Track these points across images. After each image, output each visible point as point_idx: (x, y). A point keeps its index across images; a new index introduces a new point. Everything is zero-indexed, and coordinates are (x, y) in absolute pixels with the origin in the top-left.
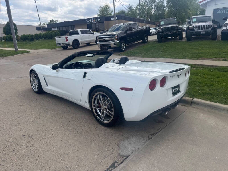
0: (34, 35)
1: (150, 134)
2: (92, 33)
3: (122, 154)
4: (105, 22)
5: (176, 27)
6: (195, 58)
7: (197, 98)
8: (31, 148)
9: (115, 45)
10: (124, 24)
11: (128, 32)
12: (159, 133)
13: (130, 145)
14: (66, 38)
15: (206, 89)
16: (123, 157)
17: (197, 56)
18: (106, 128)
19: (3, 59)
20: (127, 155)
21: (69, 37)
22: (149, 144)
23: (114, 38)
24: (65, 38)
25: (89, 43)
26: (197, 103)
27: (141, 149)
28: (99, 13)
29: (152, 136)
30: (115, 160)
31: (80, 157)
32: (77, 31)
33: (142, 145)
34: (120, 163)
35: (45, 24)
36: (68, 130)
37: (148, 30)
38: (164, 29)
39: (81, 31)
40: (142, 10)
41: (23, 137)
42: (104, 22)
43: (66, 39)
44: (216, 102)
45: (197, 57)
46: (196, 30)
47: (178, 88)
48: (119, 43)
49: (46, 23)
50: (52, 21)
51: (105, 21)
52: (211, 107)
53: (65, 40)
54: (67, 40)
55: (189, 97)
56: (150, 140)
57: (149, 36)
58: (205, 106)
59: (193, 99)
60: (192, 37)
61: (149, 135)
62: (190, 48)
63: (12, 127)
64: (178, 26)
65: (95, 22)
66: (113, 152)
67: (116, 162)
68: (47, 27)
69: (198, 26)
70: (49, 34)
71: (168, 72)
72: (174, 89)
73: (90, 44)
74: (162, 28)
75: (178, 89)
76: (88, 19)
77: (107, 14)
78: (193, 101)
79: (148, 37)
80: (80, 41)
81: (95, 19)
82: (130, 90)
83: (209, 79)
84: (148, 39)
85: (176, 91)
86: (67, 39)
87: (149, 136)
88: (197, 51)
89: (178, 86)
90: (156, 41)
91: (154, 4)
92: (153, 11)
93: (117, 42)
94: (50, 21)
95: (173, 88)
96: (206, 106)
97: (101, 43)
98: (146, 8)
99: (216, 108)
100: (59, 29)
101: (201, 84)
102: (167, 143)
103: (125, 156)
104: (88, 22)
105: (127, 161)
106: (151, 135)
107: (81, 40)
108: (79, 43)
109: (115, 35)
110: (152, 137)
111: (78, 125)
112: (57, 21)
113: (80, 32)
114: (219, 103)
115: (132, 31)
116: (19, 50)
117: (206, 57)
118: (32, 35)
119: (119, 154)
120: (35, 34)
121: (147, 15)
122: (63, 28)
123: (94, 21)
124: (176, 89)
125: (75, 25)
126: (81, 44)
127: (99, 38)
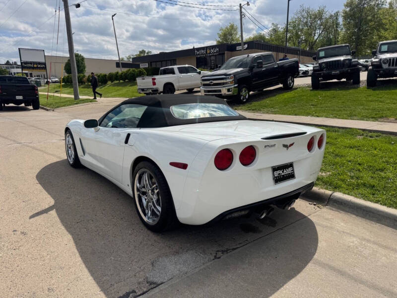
0: (107, 74)
1: (221, 249)
2: (198, 73)
3: (151, 279)
4: (226, 55)
5: (347, 62)
6: (373, 118)
7: (341, 191)
8: (13, 252)
9: (230, 91)
10: (248, 56)
11: (256, 70)
12: (238, 250)
13: (174, 265)
14: (154, 79)
15: (367, 177)
16: (151, 284)
17: (376, 114)
18: (149, 232)
19: (53, 111)
20: (159, 282)
21: (159, 78)
22: (209, 268)
23: (228, 81)
24: (151, 80)
25: (193, 89)
26: (338, 202)
27: (189, 275)
28: (219, 39)
29: (222, 253)
30: (134, 288)
31: (80, 275)
32: (173, 69)
33: (196, 268)
34: (139, 294)
35: (130, 58)
36: (85, 228)
37: (295, 66)
38: (323, 65)
39: (178, 68)
40: (296, 32)
41: (13, 233)
42: (224, 54)
43: (153, 82)
44: (377, 202)
45: (377, 116)
46: (385, 66)
47: (290, 169)
48: (237, 89)
49: (132, 55)
50: (143, 52)
51: (226, 52)
52: (364, 210)
53: (152, 84)
54: (154, 84)
55: (327, 189)
56: (216, 260)
57: (296, 77)
58: (352, 208)
59: (333, 193)
60: (378, 79)
61: (218, 251)
62: (369, 101)
63: (6, 216)
64: (351, 60)
65: (210, 53)
66: (137, 274)
67: (134, 292)
68: (131, 62)
69: (390, 59)
70: (130, 73)
71: (260, 138)
72: (278, 172)
73: (195, 90)
74: (320, 64)
75: (288, 171)
76: (198, 49)
77: (233, 40)
78: (331, 197)
79: (295, 79)
80: (176, 86)
81: (210, 50)
82: (184, 166)
83: (382, 157)
84: (293, 82)
85: (283, 175)
86: (155, 81)
87: (216, 254)
88: (381, 106)
89: (291, 165)
90: (308, 87)
91: (319, 22)
92: (317, 35)
93: (233, 86)
94: (138, 53)
95: (275, 169)
96: (355, 208)
97: (206, 89)
98: (303, 29)
99: (373, 213)
100: (151, 65)
101: (360, 167)
102: (244, 269)
103: (154, 283)
104: (199, 54)
105: (153, 293)
106: (222, 251)
107: (177, 84)
108: (175, 89)
109: (230, 75)
110: (222, 255)
111: (106, 223)
112: (150, 52)
113: (176, 71)
114: (381, 204)
115: (262, 67)
116: (81, 97)
117: (394, 118)
118: (105, 75)
119: (147, 278)
121: (305, 40)
122: (158, 63)
123: (208, 52)
124: (283, 172)
125: (176, 59)
126: (178, 90)
127: (203, 80)
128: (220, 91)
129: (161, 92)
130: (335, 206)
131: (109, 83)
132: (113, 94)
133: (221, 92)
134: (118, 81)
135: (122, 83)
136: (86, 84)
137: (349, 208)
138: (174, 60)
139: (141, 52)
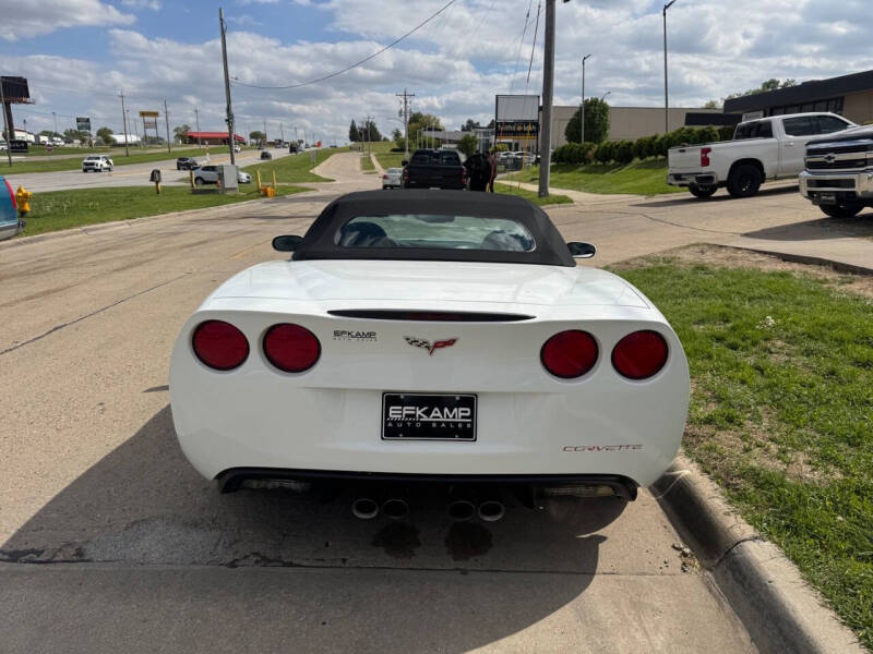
1: (267, 552)
12: (289, 570)
14: (705, 152)
21: (716, 149)
24: (699, 153)
29: (258, 561)
32: (769, 124)
34: (40, 559)
39: (785, 122)
43: (702, 159)
47: (461, 412)
50: (773, 83)
53: (699, 163)
54: (705, 162)
58: (758, 609)
59: (754, 539)
61: (258, 554)
67: (40, 553)
72: (408, 410)
75: (449, 415)
78: (735, 549)
80: (769, 167)
85: (426, 423)
86: (709, 155)
95: (391, 399)
97: (813, 177)
106: (264, 557)
108: (764, 175)
110: (251, 563)
113: (778, 128)
118: (631, 144)
120: (639, 137)
124: (428, 413)
125: (842, 98)
126: (776, 178)
127: (810, 152)
128: (851, 183)
129: (721, 184)
130: (727, 579)
131: (637, 160)
132: (623, 186)
133: (854, 186)
134: (653, 158)
135: (661, 160)
136: (593, 163)
137: (752, 604)
138: (836, 99)
139: (767, 85)
